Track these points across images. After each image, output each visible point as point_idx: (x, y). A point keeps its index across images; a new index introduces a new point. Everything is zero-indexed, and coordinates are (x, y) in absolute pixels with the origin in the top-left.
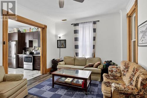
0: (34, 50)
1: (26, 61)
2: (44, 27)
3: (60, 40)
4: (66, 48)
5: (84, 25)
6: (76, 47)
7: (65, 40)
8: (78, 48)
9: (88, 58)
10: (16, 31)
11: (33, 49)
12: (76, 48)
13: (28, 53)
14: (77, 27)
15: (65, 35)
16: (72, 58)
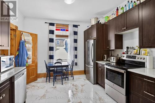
0: (125, 55)
1: (109, 78)
11: (124, 53)
13: (113, 60)
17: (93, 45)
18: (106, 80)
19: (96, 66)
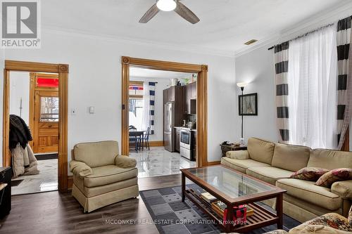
1: (182, 141)
2: (200, 70)
3: (243, 96)
4: (256, 114)
5: (304, 41)
6: (283, 112)
7: (256, 94)
8: (287, 116)
9: (315, 150)
10: (174, 84)
12: (282, 117)
14: (284, 52)
15: (256, 82)
16: (268, 145)
17: (172, 109)
18: (181, 144)
19: (174, 131)
